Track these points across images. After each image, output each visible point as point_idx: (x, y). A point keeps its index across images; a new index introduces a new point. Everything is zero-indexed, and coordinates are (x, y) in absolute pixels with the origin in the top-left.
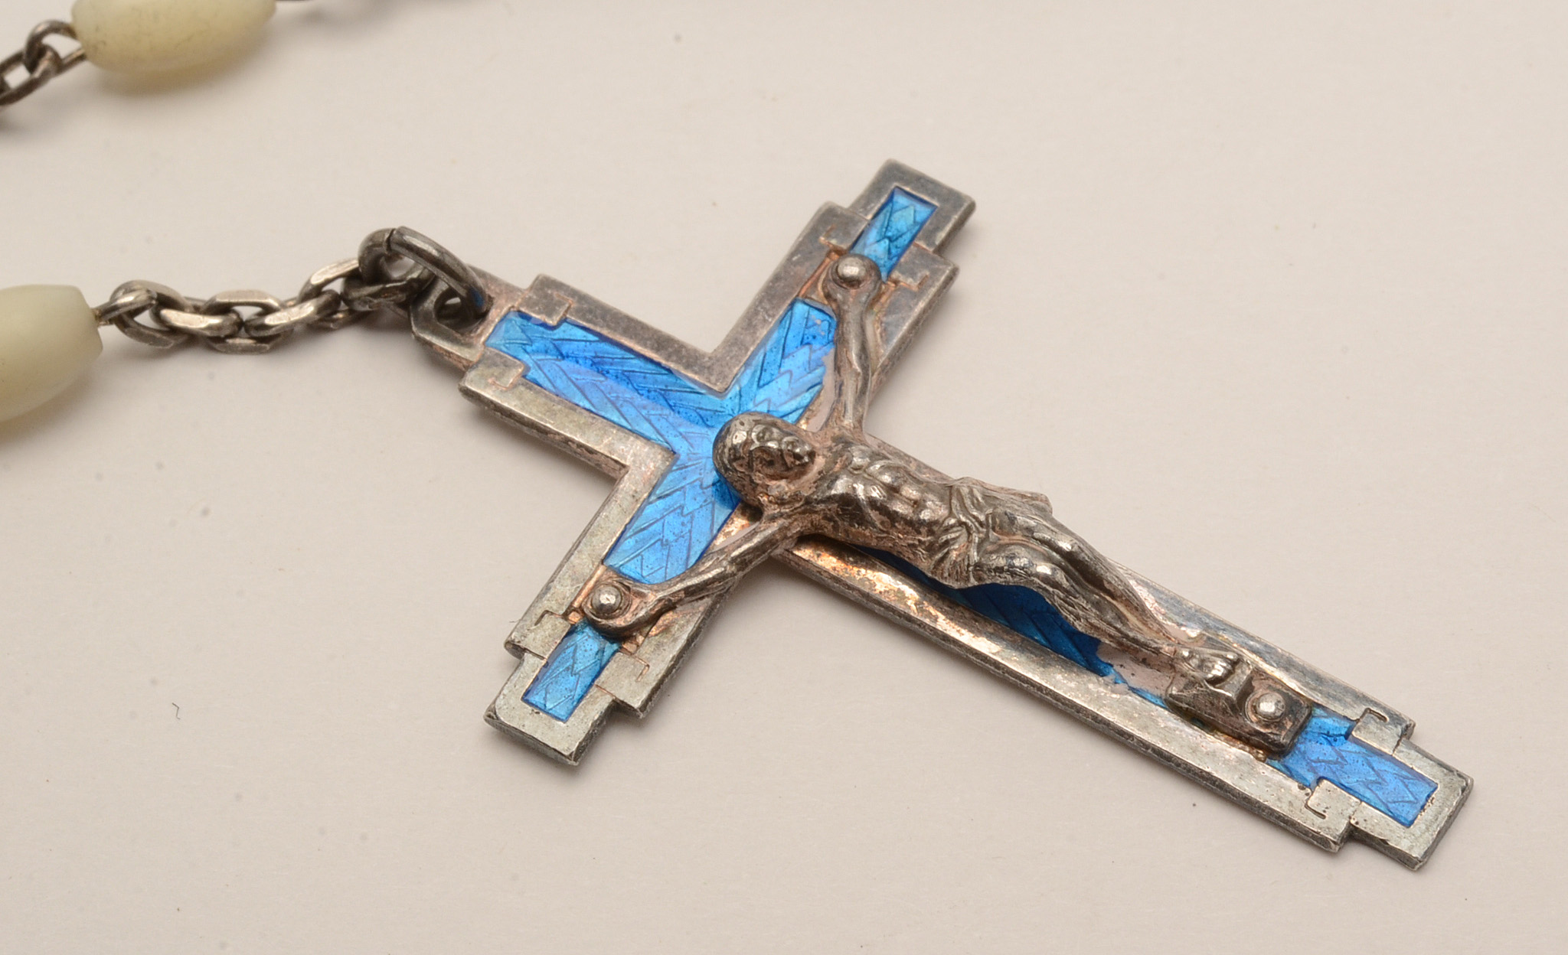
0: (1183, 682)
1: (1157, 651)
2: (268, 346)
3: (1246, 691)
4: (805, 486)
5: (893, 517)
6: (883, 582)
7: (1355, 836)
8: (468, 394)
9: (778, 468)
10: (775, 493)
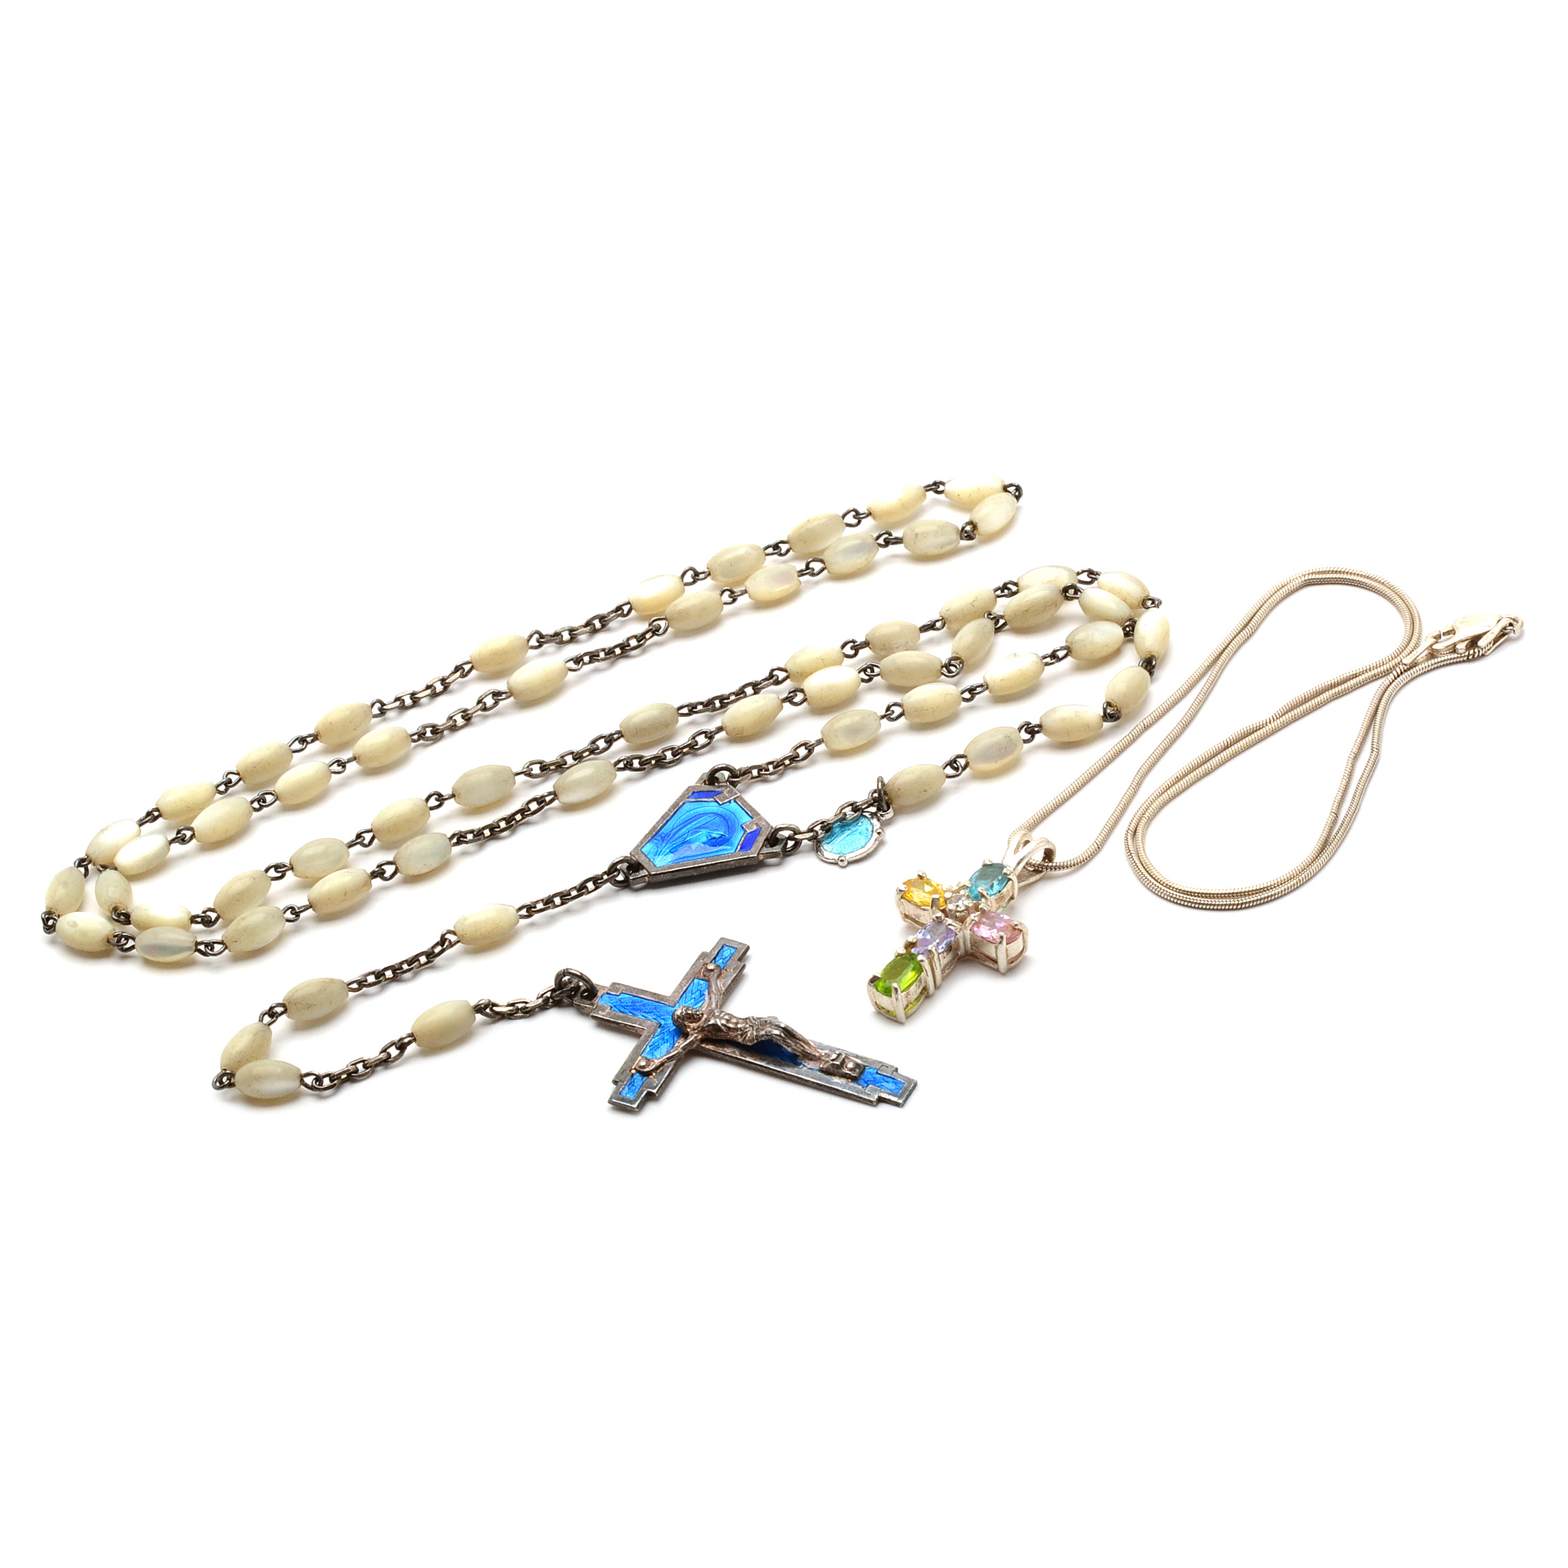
0: (823, 1063)
1: (815, 1056)
2: (528, 1015)
3: (843, 1062)
4: (701, 1023)
5: (729, 1028)
6: (728, 1051)
7: (881, 1100)
8: (593, 1017)
9: (692, 1020)
10: (692, 1027)
